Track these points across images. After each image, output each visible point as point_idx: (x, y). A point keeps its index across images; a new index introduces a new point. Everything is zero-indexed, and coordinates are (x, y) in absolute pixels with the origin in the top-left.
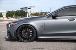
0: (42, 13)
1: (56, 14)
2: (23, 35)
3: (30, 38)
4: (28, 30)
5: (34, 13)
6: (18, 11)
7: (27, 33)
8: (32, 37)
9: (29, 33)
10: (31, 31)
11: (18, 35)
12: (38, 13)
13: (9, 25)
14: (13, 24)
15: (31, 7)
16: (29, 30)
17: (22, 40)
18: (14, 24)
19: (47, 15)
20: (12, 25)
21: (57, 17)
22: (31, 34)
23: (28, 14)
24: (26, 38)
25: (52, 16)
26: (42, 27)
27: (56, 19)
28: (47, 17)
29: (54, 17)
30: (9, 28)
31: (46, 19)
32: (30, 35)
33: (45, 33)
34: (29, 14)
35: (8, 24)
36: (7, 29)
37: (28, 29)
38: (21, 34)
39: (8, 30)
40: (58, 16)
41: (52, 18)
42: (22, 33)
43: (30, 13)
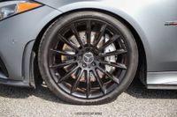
7: (88, 57)
18: (21, 5)
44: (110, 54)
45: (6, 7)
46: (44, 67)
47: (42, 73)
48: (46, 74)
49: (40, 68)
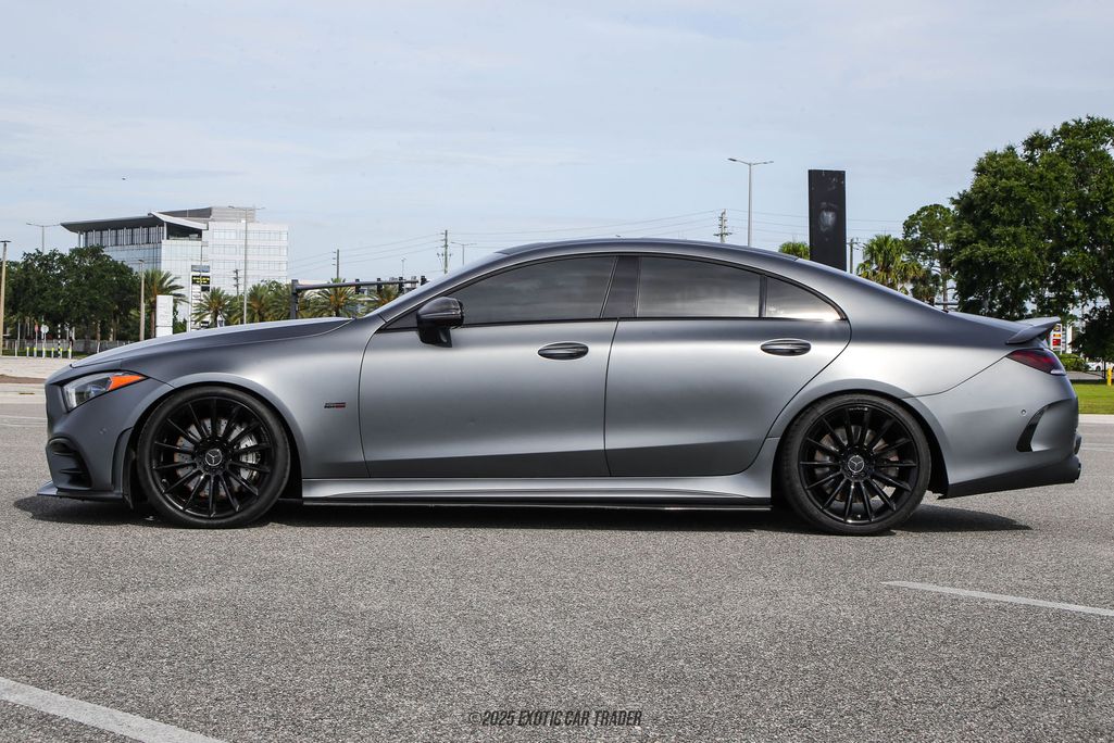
0: (337, 288)
1: (446, 307)
2: (181, 473)
3: (243, 495)
4: (229, 431)
5: (245, 289)
6: (46, 261)
7: (214, 456)
8: (256, 491)
9: (233, 455)
10: (248, 443)
11: (149, 466)
12: (297, 291)
13: (71, 389)
14: (105, 382)
15: (205, 213)
16: (235, 433)
17: (175, 507)
18: (117, 379)
19: (380, 316)
20: (93, 391)
21: (456, 333)
22: (251, 459)
23: (164, 303)
24: (206, 492)
25: (420, 321)
26: (341, 405)
27: (448, 344)
28: (380, 331)
29: (435, 332)
30: (69, 410)
31: (366, 348)
32: (245, 474)
33: (358, 457)
34: (178, 299)
35: (62, 383)
36: (52, 422)
37: (224, 424)
38: (169, 459)
39: (58, 429)
40: (459, 322)
41: (414, 335)
42: (178, 458)
43: (194, 293)
44: (248, 450)
45: (93, 383)
46: (144, 469)
47: (141, 478)
48: (147, 478)
49: (139, 470)
